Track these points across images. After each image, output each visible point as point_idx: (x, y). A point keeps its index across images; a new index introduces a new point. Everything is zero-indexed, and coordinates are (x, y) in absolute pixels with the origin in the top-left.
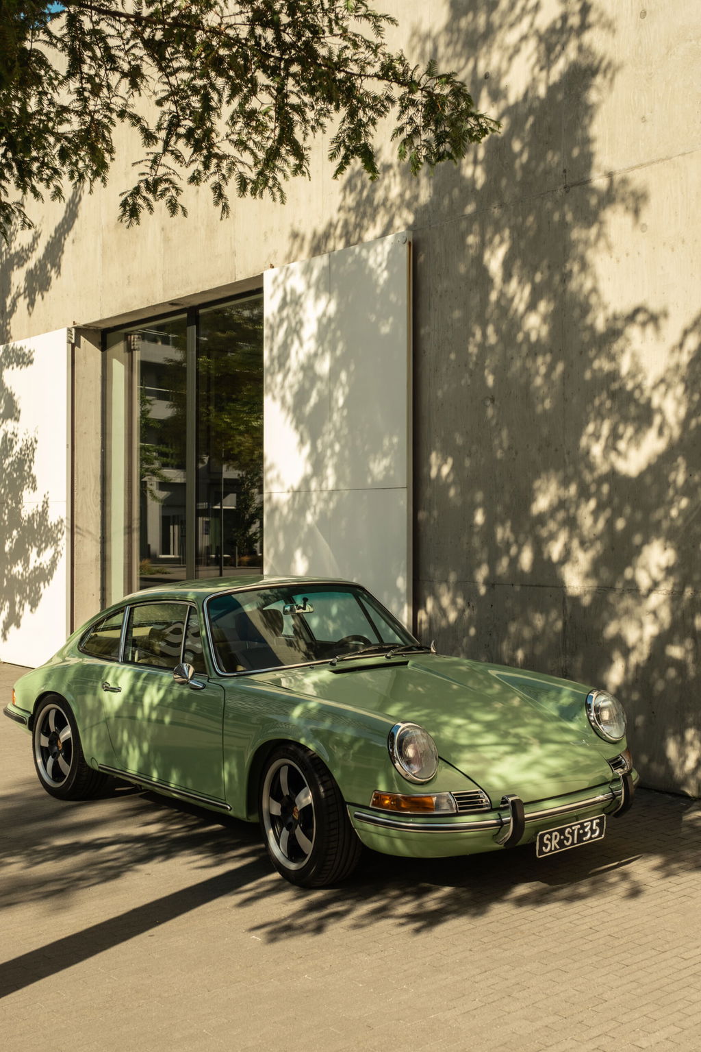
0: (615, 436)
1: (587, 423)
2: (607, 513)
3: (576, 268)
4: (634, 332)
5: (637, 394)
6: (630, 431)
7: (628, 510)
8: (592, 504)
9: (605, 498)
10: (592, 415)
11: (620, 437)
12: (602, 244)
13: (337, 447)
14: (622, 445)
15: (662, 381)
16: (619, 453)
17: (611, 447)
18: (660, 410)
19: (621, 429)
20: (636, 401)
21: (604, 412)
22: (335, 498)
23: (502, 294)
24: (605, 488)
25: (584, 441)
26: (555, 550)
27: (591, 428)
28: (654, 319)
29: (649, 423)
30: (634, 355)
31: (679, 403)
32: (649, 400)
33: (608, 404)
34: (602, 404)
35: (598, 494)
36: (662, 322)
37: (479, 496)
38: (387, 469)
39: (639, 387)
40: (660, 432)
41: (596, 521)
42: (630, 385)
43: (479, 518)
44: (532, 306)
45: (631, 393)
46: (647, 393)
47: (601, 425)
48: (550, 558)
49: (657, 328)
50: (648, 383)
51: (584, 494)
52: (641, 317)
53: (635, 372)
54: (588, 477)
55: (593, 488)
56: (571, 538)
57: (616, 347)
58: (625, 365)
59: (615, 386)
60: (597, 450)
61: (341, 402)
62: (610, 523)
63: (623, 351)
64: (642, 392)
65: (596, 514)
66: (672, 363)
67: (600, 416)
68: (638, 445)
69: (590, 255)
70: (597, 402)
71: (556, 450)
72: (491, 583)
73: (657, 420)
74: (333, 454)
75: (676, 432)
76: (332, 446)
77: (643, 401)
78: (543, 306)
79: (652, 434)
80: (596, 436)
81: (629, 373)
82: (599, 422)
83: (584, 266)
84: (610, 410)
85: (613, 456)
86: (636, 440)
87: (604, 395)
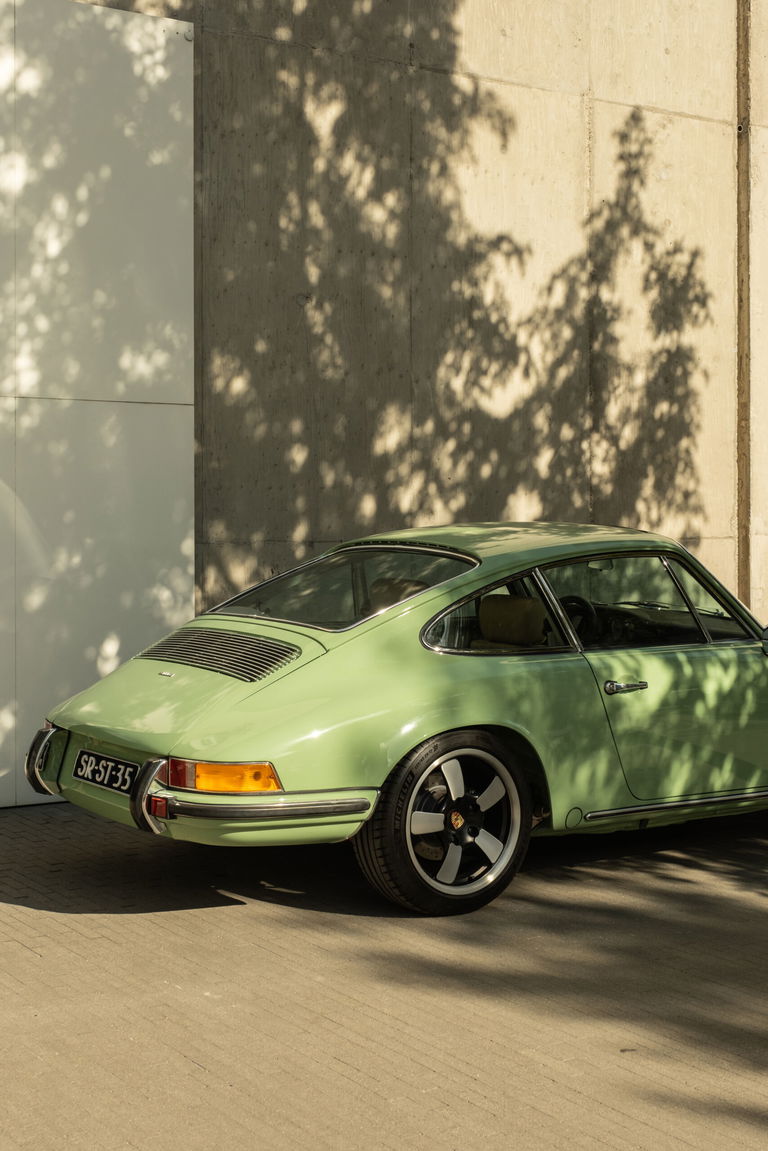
0: (477, 371)
1: (444, 352)
2: (470, 456)
3: (435, 168)
4: (497, 259)
5: (502, 328)
6: (494, 368)
7: (494, 456)
8: (451, 445)
9: (466, 439)
10: (452, 343)
11: (485, 373)
12: (465, 154)
13: (42, 323)
14: (486, 382)
15: (530, 320)
16: (483, 390)
17: (473, 382)
18: (526, 350)
19: (484, 363)
20: (501, 336)
21: (464, 342)
22: (36, 409)
23: (332, 165)
24: (467, 428)
25: (442, 372)
26: (406, 499)
27: (449, 358)
28: (518, 252)
29: (516, 363)
30: (497, 285)
31: (546, 348)
32: (514, 338)
33: (470, 334)
34: (462, 333)
35: (458, 433)
36: (526, 256)
37: (297, 427)
38: (159, 373)
39: (503, 320)
40: (526, 373)
41: (455, 464)
42: (494, 318)
43: (299, 455)
44: (376, 195)
45: (496, 327)
46: (513, 329)
47: (461, 357)
48: (397, 509)
49: (521, 262)
50: (513, 319)
51: (442, 432)
52: (505, 246)
53: (500, 304)
54: (447, 414)
55: (453, 426)
56: (426, 483)
57: (479, 271)
58: (489, 295)
59: (477, 314)
60: (458, 383)
61: (54, 248)
62: (473, 469)
63: (486, 278)
64: (507, 327)
65: (455, 456)
66: (541, 304)
67: (462, 346)
68: (504, 383)
69: (452, 162)
70: (457, 330)
71: (401, 376)
72: (310, 543)
73: (523, 359)
74: (33, 334)
75: (544, 378)
76: (28, 318)
77: (507, 336)
78: (391, 199)
79: (517, 374)
80: (456, 368)
81: (493, 303)
82: (459, 352)
83: (444, 170)
84: (472, 340)
85: (476, 392)
86: (501, 377)
87: (465, 324)
